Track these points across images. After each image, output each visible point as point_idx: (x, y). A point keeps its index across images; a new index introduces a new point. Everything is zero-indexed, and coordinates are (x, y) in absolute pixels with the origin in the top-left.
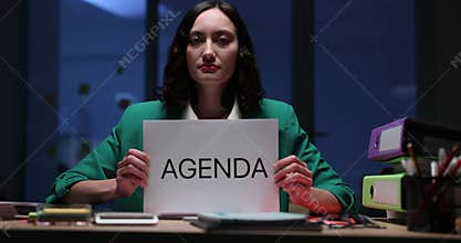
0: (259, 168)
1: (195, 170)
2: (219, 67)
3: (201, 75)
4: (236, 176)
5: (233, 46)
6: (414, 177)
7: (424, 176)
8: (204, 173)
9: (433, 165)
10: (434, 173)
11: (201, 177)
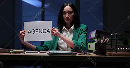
2: (70, 19)
3: (66, 21)
4: (43, 33)
5: (73, 14)
6: (97, 43)
7: (99, 43)
8: (37, 32)
9: (102, 40)
10: (102, 42)
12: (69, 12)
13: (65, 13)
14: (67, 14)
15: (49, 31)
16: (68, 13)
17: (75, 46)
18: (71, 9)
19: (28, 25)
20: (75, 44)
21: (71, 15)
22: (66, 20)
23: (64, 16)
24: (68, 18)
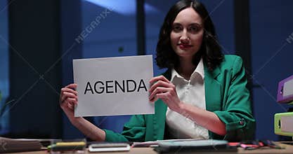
0: (142, 85)
1: (103, 88)
2: (191, 46)
4: (128, 91)
8: (109, 89)
11: (107, 92)
12: (192, 28)
13: (179, 28)
14: (185, 31)
15: (145, 87)
16: (188, 30)
17: (227, 128)
18: (197, 19)
19: (86, 69)
20: (227, 123)
21: (195, 37)
22: (178, 48)
23: (174, 35)
24: (185, 44)
